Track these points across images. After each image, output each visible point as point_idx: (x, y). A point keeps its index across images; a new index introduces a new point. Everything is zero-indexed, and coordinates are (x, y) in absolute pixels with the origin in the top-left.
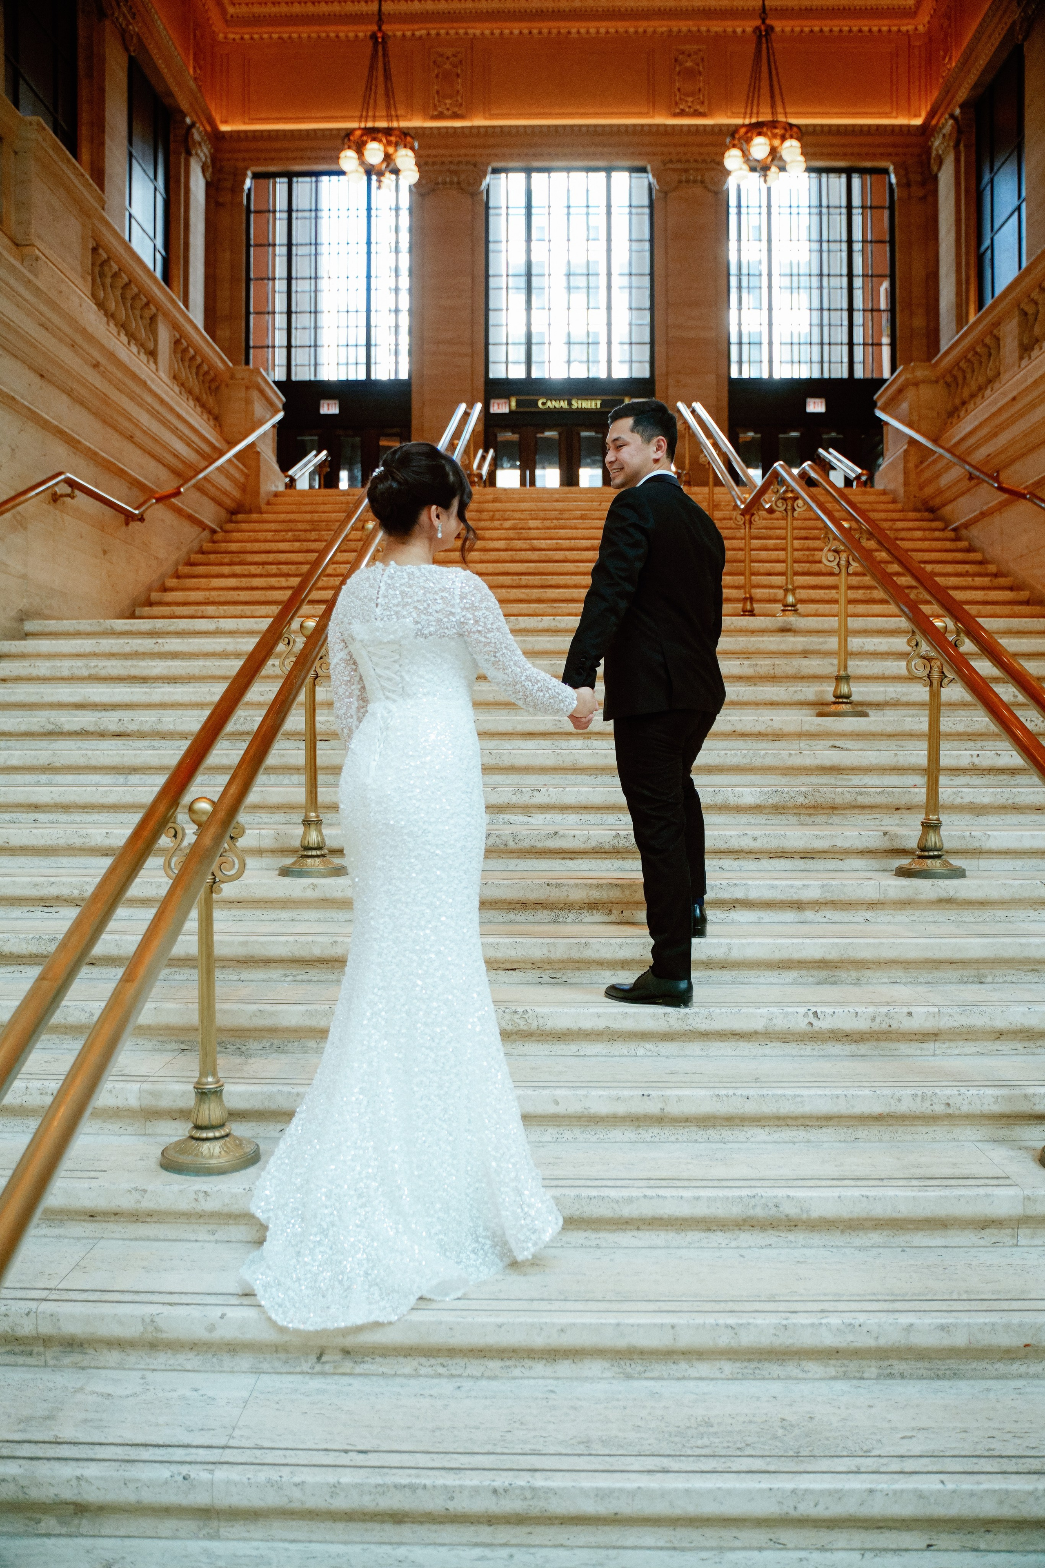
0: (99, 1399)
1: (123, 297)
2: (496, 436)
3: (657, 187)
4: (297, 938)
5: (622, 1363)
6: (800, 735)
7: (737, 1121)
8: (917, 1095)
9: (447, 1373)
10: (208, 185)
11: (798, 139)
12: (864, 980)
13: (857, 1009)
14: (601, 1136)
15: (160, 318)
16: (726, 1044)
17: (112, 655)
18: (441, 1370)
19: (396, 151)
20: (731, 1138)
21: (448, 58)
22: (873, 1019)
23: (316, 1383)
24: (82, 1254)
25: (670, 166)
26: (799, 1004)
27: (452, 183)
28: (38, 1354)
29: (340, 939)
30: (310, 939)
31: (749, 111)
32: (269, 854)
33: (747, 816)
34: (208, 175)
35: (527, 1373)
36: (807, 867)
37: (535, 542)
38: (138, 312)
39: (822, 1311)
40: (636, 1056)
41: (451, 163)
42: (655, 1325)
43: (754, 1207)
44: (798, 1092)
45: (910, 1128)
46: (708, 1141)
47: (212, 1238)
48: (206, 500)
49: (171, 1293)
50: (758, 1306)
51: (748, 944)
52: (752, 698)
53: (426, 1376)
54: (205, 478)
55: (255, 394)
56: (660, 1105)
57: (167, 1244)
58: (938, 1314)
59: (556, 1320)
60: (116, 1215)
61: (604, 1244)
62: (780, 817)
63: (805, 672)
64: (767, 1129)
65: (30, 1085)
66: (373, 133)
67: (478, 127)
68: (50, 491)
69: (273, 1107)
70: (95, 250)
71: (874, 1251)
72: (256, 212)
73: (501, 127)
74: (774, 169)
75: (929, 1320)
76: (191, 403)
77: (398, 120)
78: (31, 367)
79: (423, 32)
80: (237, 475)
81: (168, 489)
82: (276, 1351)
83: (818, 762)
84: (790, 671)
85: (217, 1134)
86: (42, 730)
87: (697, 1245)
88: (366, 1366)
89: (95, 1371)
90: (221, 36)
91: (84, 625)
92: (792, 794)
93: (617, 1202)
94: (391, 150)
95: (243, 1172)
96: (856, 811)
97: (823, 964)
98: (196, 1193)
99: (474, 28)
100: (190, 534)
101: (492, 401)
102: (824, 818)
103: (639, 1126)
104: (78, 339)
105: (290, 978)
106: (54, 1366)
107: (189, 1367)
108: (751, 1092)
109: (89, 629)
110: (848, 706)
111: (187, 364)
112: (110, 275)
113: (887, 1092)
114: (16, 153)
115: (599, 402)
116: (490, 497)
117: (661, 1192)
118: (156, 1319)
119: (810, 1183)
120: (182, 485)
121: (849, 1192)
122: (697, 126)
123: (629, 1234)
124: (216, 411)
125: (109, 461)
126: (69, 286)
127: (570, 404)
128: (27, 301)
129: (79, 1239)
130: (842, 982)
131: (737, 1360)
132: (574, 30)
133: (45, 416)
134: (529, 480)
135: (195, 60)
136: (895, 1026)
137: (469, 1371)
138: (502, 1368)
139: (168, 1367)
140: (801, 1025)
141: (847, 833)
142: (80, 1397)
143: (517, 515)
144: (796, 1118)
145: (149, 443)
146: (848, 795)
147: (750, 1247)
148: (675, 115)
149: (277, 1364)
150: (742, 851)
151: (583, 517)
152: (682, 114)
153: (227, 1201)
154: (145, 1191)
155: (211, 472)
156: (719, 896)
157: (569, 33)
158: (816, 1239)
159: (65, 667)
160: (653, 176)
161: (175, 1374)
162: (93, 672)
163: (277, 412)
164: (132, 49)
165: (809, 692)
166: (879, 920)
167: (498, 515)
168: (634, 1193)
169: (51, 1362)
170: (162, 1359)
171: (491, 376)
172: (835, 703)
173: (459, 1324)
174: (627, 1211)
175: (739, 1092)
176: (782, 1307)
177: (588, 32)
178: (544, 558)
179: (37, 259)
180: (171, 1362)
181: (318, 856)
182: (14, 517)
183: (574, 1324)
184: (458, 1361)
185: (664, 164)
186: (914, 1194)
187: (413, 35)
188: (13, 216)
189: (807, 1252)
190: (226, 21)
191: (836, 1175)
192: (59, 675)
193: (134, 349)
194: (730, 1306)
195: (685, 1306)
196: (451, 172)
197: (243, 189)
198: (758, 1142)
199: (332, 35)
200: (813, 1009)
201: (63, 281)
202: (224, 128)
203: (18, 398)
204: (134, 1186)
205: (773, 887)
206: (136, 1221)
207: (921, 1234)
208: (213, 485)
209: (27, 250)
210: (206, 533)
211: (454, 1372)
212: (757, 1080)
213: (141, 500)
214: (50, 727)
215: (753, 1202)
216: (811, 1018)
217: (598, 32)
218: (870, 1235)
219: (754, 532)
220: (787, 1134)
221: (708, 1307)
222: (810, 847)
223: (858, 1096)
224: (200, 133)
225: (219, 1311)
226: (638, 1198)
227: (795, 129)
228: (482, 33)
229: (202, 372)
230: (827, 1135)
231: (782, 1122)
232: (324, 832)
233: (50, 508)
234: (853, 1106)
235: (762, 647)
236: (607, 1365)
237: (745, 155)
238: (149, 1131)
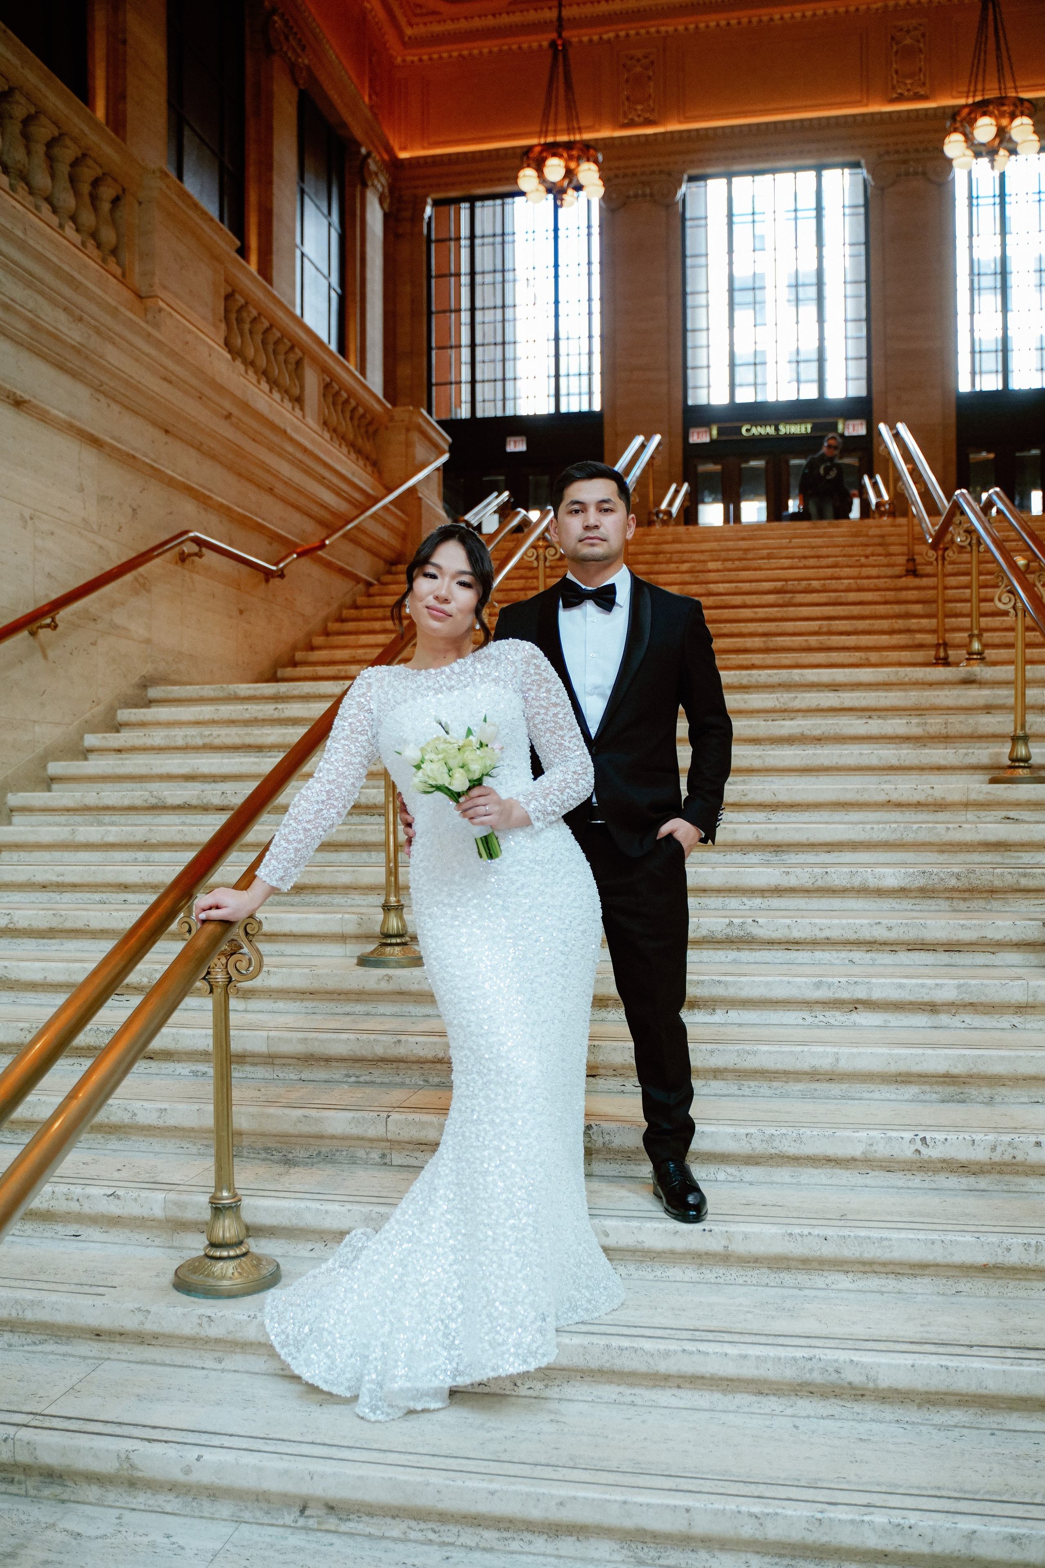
0: (67, 1539)
1: (264, 342)
2: (695, 467)
3: (873, 183)
4: (358, 1036)
5: (633, 1546)
6: (967, 805)
7: (815, 1265)
8: (1029, 1245)
9: (438, 1540)
10: (387, 217)
11: (1030, 116)
12: (998, 1099)
13: (974, 1137)
14: (659, 1273)
15: (306, 361)
16: (820, 1170)
17: (231, 722)
18: (432, 1536)
19: (578, 165)
20: (809, 1284)
21: (638, 60)
22: (994, 1149)
23: (295, 1540)
24: (82, 1376)
25: (887, 158)
26: (906, 1127)
27: (644, 196)
28: (20, 1483)
29: (403, 1038)
30: (372, 1037)
31: (972, 89)
32: (354, 940)
33: (891, 900)
34: (386, 206)
35: (527, 1548)
36: (953, 962)
37: (712, 586)
38: (281, 358)
39: (868, 1506)
40: (716, 1181)
41: (643, 173)
42: (668, 1506)
43: (811, 1370)
44: (885, 1234)
45: (1023, 1283)
46: (782, 1285)
47: (219, 1366)
48: (360, 552)
49: (154, 1427)
50: (793, 1493)
51: (859, 1054)
52: (915, 762)
53: (416, 1541)
54: (356, 527)
55: (415, 436)
56: (724, 1243)
57: (172, 1369)
58: (1010, 1521)
59: (554, 1491)
60: (120, 1335)
61: (639, 1401)
62: (930, 902)
63: (982, 730)
64: (851, 1275)
65: (56, 1189)
66: (553, 149)
67: (672, 133)
68: (177, 549)
69: (302, 1224)
70: (229, 297)
71: (956, 1433)
72: (437, 241)
73: (697, 130)
74: (1002, 152)
75: (997, 1528)
76: (345, 449)
77: (580, 133)
78: (154, 424)
79: (611, 35)
80: (396, 523)
81: (315, 542)
82: (257, 1500)
83: (980, 837)
84: (966, 730)
85: (232, 1253)
86: (145, 804)
87: (747, 1410)
88: (351, 1525)
89: (73, 1505)
90: (399, 59)
91: (208, 691)
92: (942, 875)
93: (652, 1355)
94: (573, 165)
95: (255, 1296)
96: (1019, 895)
97: (948, 1079)
98: (200, 1317)
99: (667, 25)
100: (341, 588)
101: (691, 430)
102: (982, 903)
103: (701, 1265)
104: (207, 391)
105: (353, 1079)
106: (35, 1497)
107: (168, 1509)
108: (829, 1232)
109: (212, 694)
110: (1026, 771)
111: (339, 408)
112: (248, 320)
113: (993, 1239)
114: (140, 203)
115: (809, 427)
116: (669, 538)
117: (703, 1347)
118: (131, 1456)
119: (882, 1346)
120: (327, 538)
121: (925, 1361)
122: (917, 110)
123: (669, 1392)
124: (374, 456)
125: (245, 516)
126: (197, 337)
127: (777, 429)
128: (148, 355)
129: (85, 1358)
130: (972, 1101)
131: (766, 1554)
132: (777, 17)
133: (170, 472)
134: (733, 516)
135: (372, 87)
136: (1020, 1157)
137: (462, 1540)
138: (498, 1540)
139: (147, 1508)
140: (908, 1152)
141: (999, 923)
142: (50, 1533)
143: (696, 556)
144: (884, 1264)
145: (293, 496)
146: (1009, 877)
147: (809, 1417)
148: (892, 101)
149: (258, 1514)
150: (875, 942)
151: (769, 557)
152: (900, 99)
153: (231, 1328)
154: (148, 1312)
155: (364, 520)
156: (837, 995)
157: (772, 20)
158: (889, 1413)
159: (179, 736)
160: (868, 171)
161: (153, 1515)
162: (207, 741)
163: (442, 453)
164: (301, 82)
165: (983, 754)
166: (1028, 1026)
167: (675, 557)
168: (673, 1346)
169: (32, 1492)
170: (141, 1499)
171: (690, 402)
172: (1010, 767)
173: (447, 1486)
174: (663, 1366)
175: (816, 1231)
176: (821, 1495)
177: (792, 17)
178: (719, 604)
179: (160, 310)
180: (151, 1502)
181: (397, 944)
182: (136, 579)
183: (575, 1498)
184: (451, 1527)
185: (880, 156)
186: (1005, 1367)
187: (601, 38)
188: (137, 269)
189: (874, 1426)
190: (404, 44)
191: (917, 1337)
192: (173, 744)
193: (277, 396)
194: (762, 1490)
195: (707, 1486)
196: (643, 183)
197: (423, 218)
198: (840, 1290)
199: (515, 47)
200: (922, 1135)
201: (190, 332)
202: (403, 155)
203: (138, 455)
204: (137, 1306)
205: (901, 986)
206: (142, 1343)
207: (1015, 1415)
208: (369, 536)
209: (149, 302)
210: (361, 586)
211: (447, 1540)
212: (843, 1217)
213: (283, 554)
214: (153, 801)
215: (809, 1365)
216: (918, 1145)
217: (804, 16)
218: (954, 1412)
219: (949, 568)
220: (873, 1282)
221: (733, 1489)
222: (955, 938)
223: (957, 1243)
224: (376, 162)
225: (196, 1452)
226: (675, 1352)
227: (1026, 104)
228: (676, 30)
229: (356, 416)
230: (922, 1286)
231: (867, 1268)
232: (405, 917)
233: (179, 568)
234: (952, 1254)
235: (937, 702)
236: (616, 1547)
237: (969, 139)
238: (176, 1244)
